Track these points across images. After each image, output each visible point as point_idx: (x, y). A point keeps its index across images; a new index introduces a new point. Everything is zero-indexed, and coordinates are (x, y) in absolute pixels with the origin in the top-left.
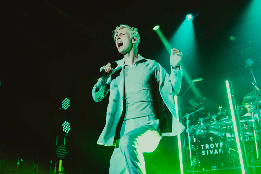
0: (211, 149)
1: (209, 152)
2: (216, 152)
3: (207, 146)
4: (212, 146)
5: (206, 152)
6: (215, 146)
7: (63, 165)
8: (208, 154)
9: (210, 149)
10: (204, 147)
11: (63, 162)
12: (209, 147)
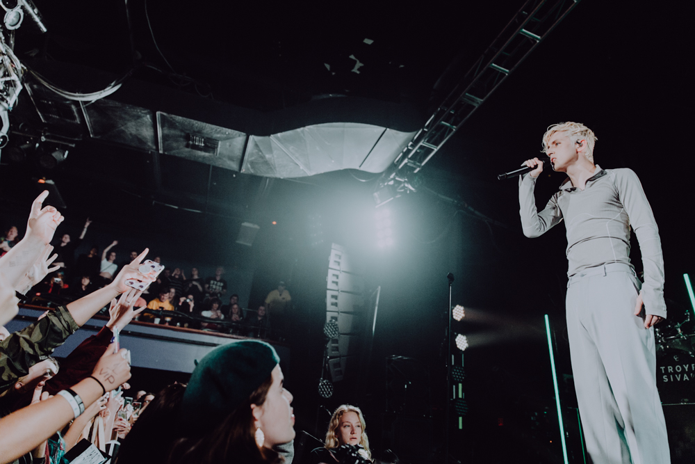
0: (678, 374)
1: (674, 378)
2: (686, 378)
3: (670, 369)
4: (679, 368)
5: (669, 378)
6: (683, 368)
7: (463, 390)
8: (672, 380)
9: (675, 372)
10: (666, 370)
11: (463, 386)
12: (674, 369)
